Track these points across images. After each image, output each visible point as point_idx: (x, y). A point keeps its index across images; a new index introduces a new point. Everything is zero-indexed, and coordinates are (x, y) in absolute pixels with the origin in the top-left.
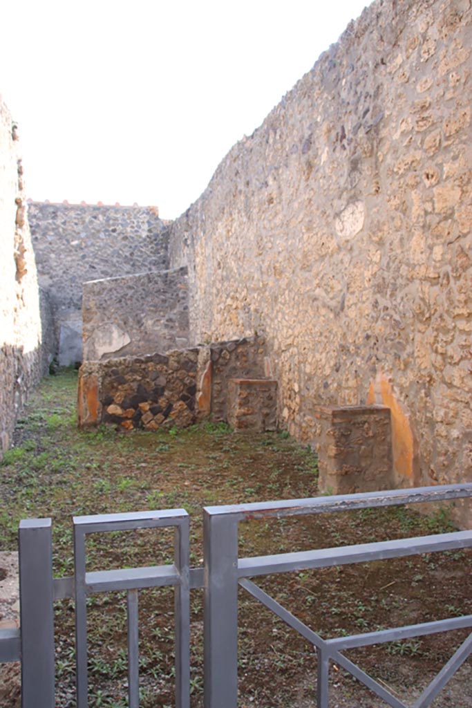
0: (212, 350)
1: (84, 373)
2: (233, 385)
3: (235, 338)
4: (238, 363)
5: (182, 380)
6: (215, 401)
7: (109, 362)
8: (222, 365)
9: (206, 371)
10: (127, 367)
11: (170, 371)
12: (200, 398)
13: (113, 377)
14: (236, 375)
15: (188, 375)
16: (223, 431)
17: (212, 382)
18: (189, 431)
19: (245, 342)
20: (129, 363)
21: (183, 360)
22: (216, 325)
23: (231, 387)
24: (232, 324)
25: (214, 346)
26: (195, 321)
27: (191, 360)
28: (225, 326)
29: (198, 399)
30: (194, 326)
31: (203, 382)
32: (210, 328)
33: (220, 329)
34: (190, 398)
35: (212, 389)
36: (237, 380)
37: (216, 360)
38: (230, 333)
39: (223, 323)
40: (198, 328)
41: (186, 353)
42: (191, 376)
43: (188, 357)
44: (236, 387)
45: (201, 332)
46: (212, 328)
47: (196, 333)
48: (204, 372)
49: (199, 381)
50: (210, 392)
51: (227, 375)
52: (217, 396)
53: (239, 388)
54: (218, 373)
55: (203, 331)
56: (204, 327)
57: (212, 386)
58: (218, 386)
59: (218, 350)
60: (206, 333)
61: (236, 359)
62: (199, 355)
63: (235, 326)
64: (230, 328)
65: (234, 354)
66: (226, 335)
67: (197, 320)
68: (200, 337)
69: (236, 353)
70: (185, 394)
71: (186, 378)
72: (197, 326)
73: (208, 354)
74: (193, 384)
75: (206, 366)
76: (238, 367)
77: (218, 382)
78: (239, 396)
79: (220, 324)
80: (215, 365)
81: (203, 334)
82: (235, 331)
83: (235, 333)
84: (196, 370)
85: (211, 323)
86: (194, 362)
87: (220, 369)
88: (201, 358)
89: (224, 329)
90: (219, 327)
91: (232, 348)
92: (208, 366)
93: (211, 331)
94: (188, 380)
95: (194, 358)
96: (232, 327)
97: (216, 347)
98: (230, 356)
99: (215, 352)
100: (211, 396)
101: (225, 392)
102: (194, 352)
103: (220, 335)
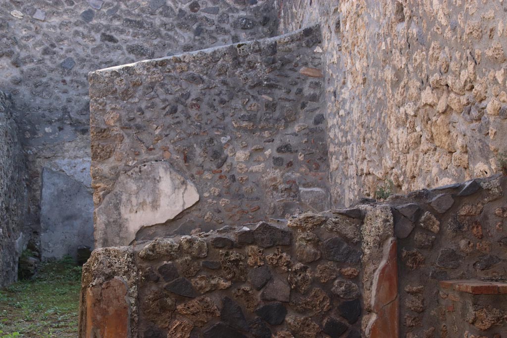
0: (395, 213)
1: (95, 276)
2: (454, 296)
3: (446, 182)
4: (463, 243)
5: (326, 286)
6: (410, 336)
7: (153, 248)
8: (422, 248)
9: (383, 263)
10: (196, 258)
11: (298, 265)
12: (373, 330)
13: (165, 284)
14: (460, 272)
15: (341, 275)
17: (399, 285)
19: (476, 189)
20: (200, 248)
21: (326, 237)
22: (394, 155)
23: (447, 300)
24: (435, 149)
25: (401, 203)
26: (343, 149)
27: (347, 236)
28: (417, 156)
29: (367, 331)
30: (341, 158)
31: (378, 291)
32: (381, 160)
33: (407, 161)
34: (347, 329)
35: (400, 306)
36: (465, 285)
37: (407, 235)
38: (433, 172)
39: (413, 149)
40: (350, 163)
41: (334, 220)
42: (348, 275)
43: (339, 230)
44: (462, 302)
45: (357, 172)
46: (386, 161)
47: (346, 174)
48: (378, 266)
49: (368, 288)
50: (397, 314)
51: (437, 271)
52: (414, 325)
53: (471, 304)
54: (413, 267)
55: (362, 170)
56: (365, 159)
57: (400, 299)
58: (414, 300)
59: (410, 211)
60: (369, 174)
61: (457, 231)
62: (364, 225)
63: (445, 153)
64: (431, 158)
65: (450, 220)
66: (423, 174)
67: (348, 146)
68: (355, 180)
69: (455, 219)
70: (334, 320)
71: (336, 281)
72: (347, 158)
73: (388, 221)
74: (354, 295)
75: (384, 251)
76: (463, 251)
77: (415, 288)
78: (471, 325)
79: (406, 150)
80: (404, 248)
81: (363, 176)
82: (444, 165)
83: (446, 170)
84: (360, 260)
85: (382, 149)
86: (352, 243)
87: (417, 257)
88: (370, 232)
89: (415, 163)
90: (404, 158)
91: (446, 206)
92: (389, 250)
93: (383, 167)
94: (340, 284)
95: (353, 232)
96: (436, 157)
97: (405, 206)
98: (440, 226)
99: (403, 216)
100: (400, 323)
101: (434, 314)
102: (354, 218)
103: (407, 176)
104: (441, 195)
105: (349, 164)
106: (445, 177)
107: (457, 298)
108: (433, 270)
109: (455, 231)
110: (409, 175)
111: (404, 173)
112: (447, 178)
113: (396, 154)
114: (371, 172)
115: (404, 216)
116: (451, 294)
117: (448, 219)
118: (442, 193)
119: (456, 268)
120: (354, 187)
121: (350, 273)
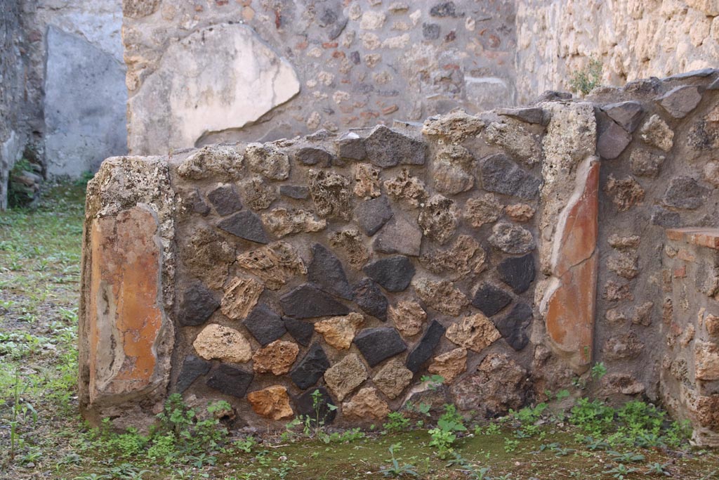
0: (601, 117)
1: (105, 202)
2: (687, 253)
4: (710, 168)
5: (480, 233)
6: (612, 316)
7: (201, 161)
8: (641, 174)
9: (575, 198)
10: (271, 180)
11: (436, 198)
12: (552, 304)
13: (219, 220)
14: (701, 215)
15: (505, 215)
16: (650, 437)
17: (599, 235)
18: (507, 430)
20: (278, 165)
21: (484, 154)
22: (619, 22)
23: (676, 260)
24: (685, 12)
25: (611, 101)
26: (539, 12)
27: (519, 153)
28: (655, 23)
29: (542, 306)
30: (535, 28)
31: (564, 242)
32: (597, 31)
33: (638, 33)
34: (510, 301)
35: (599, 268)
36: (705, 235)
37: (618, 154)
38: (678, 50)
39: (650, 12)
40: (549, 36)
41: (498, 126)
42: (516, 217)
43: (505, 143)
44: (699, 262)
45: (559, 51)
46: (605, 33)
47: (542, 55)
48: (567, 202)
49: (548, 238)
50: (592, 280)
51: (663, 214)
52: (620, 297)
53: (713, 266)
54: (624, 206)
55: (567, 48)
56: (573, 29)
57: (600, 256)
58: (622, 258)
59: (625, 113)
60: (578, 54)
61: (701, 148)
62: (548, 136)
63: (701, 18)
64: (677, 26)
65: (691, 129)
66: (661, 54)
67: (548, 8)
68: (555, 66)
69: (700, 128)
70: (491, 287)
71: (497, 226)
72: (544, 28)
73: (586, 129)
74: (525, 247)
75: (577, 178)
76: (709, 181)
77: (625, 240)
78: (710, 300)
79: (638, 12)
80: (612, 174)
81: (568, 58)
82: (696, 39)
83: (700, 47)
84: (537, 192)
85: (601, 12)
86: (527, 164)
87: (632, 189)
88: (556, 148)
89: (650, 35)
90: (633, 27)
91: (686, 106)
92: (586, 176)
93: (600, 43)
94: (503, 231)
95: (529, 147)
96: (684, 26)
97: (617, 105)
98: (674, 139)
99: (613, 122)
100: (597, 294)
101: (654, 282)
102: (531, 124)
103: (637, 58)
104: (679, 87)
105: (547, 38)
106: (697, 59)
107: (692, 256)
108: (658, 211)
109: (699, 147)
110: (639, 55)
111: (632, 53)
112: (700, 61)
113: (621, 20)
114: (580, 52)
115: (616, 122)
116: (682, 249)
117: (689, 127)
118: (681, 85)
119: (695, 209)
120: (553, 78)
121: (520, 212)
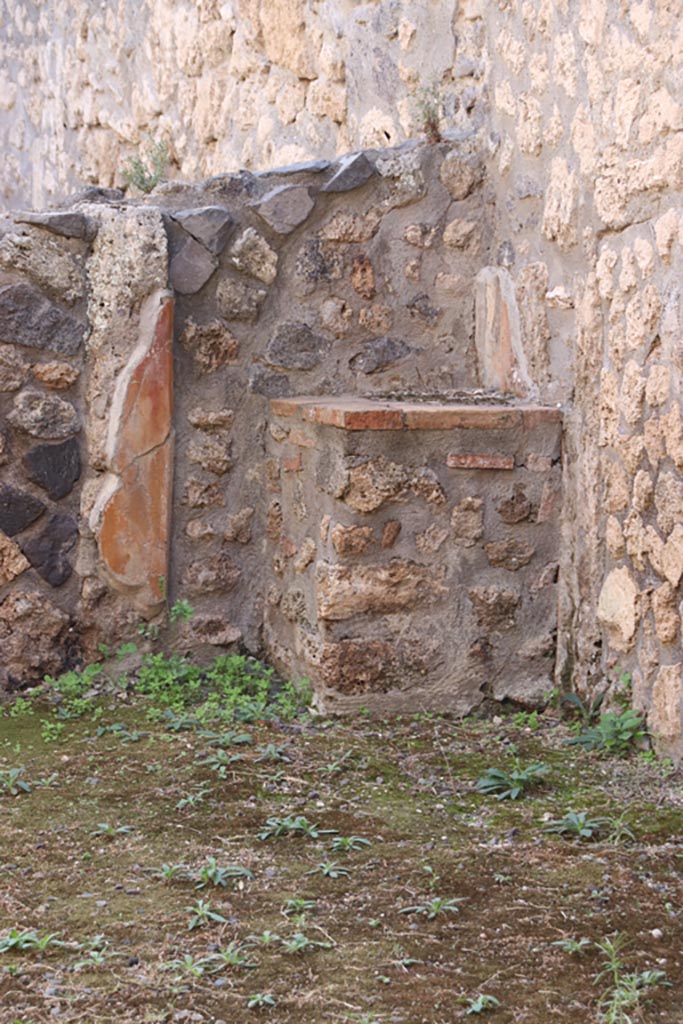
0: (173, 229)
2: (303, 435)
3: (290, 156)
4: (329, 308)
6: (196, 529)
8: (233, 317)
9: (139, 353)
12: (108, 515)
14: (318, 378)
15: (34, 379)
16: (250, 706)
17: (175, 408)
18: (42, 707)
19: (365, 176)
22: (164, 78)
23: (286, 445)
24: (267, 70)
25: (185, 205)
26: (26, 52)
27: (50, 283)
28: (222, 85)
29: (93, 518)
30: (22, 78)
31: (124, 420)
32: (129, 91)
33: (196, 98)
34: (45, 511)
35: (175, 458)
36: (330, 408)
37: (199, 286)
38: (260, 128)
39: (213, 66)
40: (47, 93)
41: (17, 239)
42: (50, 381)
43: (30, 267)
44: (321, 449)
45: (66, 117)
46: (141, 93)
47: (36, 122)
48: (127, 360)
49: (100, 414)
50: (166, 478)
51: (266, 376)
52: (206, 502)
53: (342, 453)
54: (210, 366)
55: (79, 114)
56: (88, 84)
57: (177, 441)
58: (209, 443)
59: (208, 224)
60: (99, 125)
61: (316, 279)
62: (95, 257)
63: (291, 81)
64: (256, 92)
65: (302, 251)
66: (235, 133)
67: (42, 47)
68: (61, 141)
69: (313, 248)
70: (14, 491)
71: (21, 396)
72: (37, 80)
73: (153, 248)
74: (64, 430)
75: (141, 324)
76: (327, 328)
77: (212, 417)
78: (338, 503)
79: (196, 66)
80: (191, 317)
81: (82, 131)
82: (287, 113)
83: (292, 125)
84: (82, 344)
85: (133, 61)
86: (64, 300)
87: (221, 340)
88: (108, 276)
89: (216, 102)
90: (188, 88)
91: (295, 214)
92: (155, 320)
93: (135, 111)
94: (30, 403)
95: (66, 274)
96: (269, 91)
97: (196, 211)
98: (279, 265)
99: (191, 238)
100: (173, 498)
101: (255, 478)
102: (68, 238)
103: (196, 137)
104: (283, 187)
105: (44, 96)
106: (288, 144)
107: (312, 440)
108: (258, 373)
109: (313, 278)
110: (200, 133)
111: (189, 129)
112: (293, 146)
113: (168, 77)
114: (102, 121)
115: (195, 238)
116: (296, 430)
117: (298, 248)
118: (285, 183)
119: (310, 370)
120: (57, 159)
121: (56, 375)
